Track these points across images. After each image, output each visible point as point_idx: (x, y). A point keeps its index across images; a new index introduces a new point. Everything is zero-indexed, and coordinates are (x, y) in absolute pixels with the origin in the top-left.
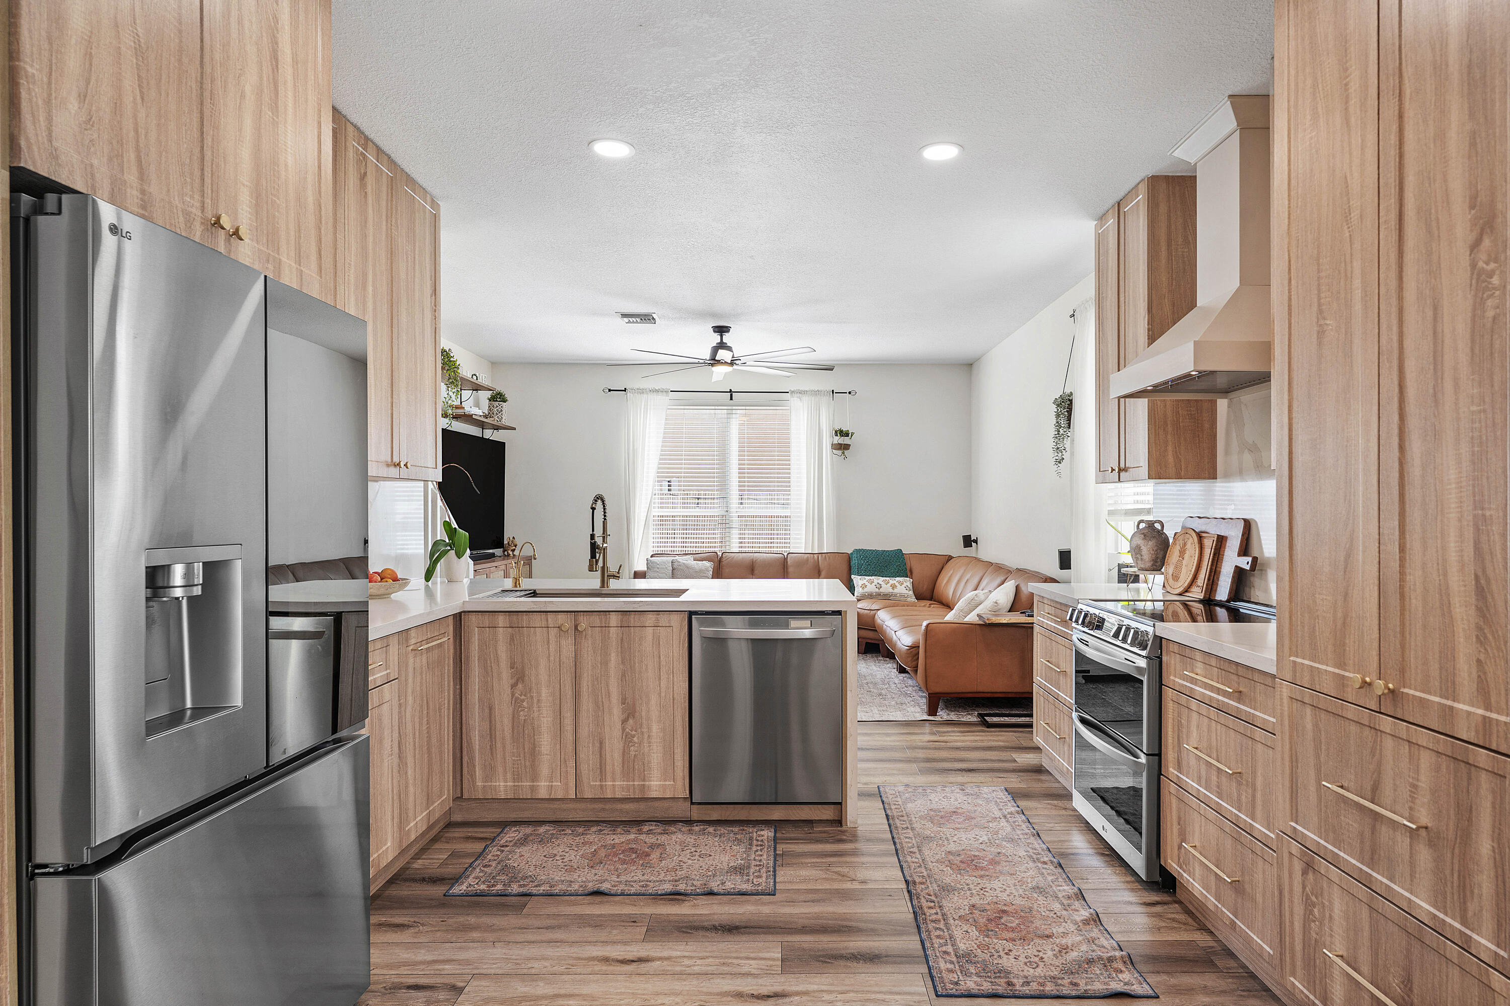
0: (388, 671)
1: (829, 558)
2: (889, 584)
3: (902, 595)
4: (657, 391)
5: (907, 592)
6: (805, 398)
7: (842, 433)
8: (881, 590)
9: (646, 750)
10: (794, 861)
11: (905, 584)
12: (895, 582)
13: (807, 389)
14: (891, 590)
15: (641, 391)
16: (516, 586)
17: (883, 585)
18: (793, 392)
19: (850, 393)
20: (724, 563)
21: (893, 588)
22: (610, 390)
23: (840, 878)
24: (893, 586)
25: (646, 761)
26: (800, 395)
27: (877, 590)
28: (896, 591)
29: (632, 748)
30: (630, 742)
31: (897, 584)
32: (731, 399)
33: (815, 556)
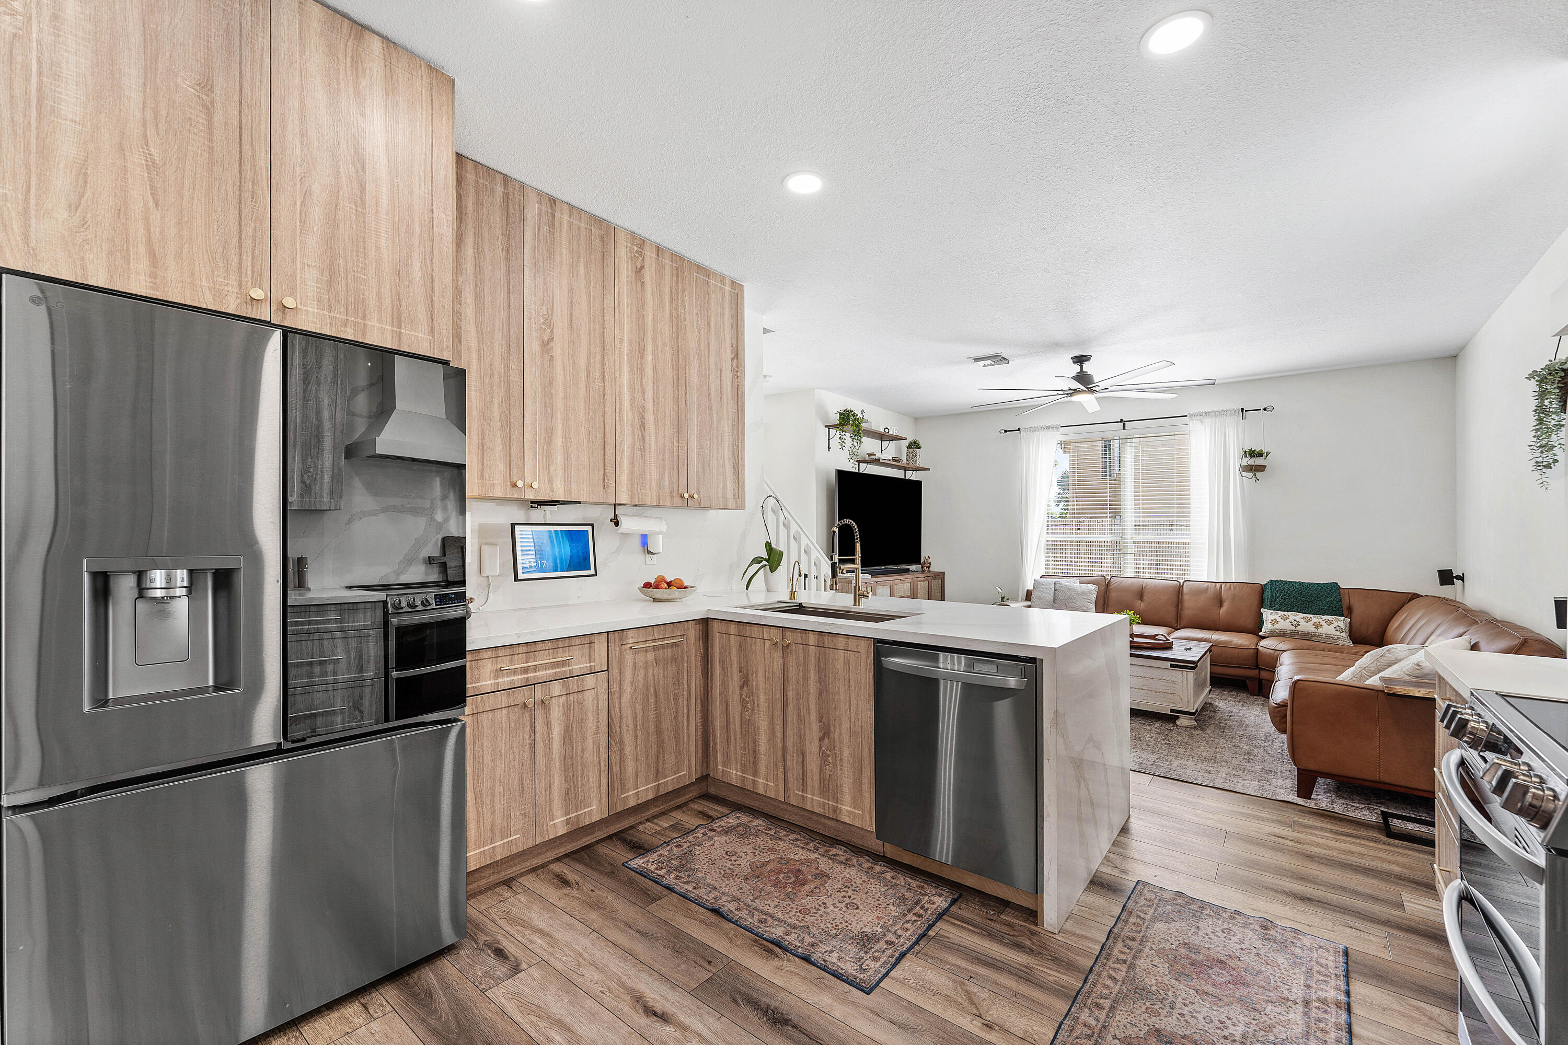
0: (593, 664)
1: (1235, 588)
2: (1311, 623)
3: (1328, 636)
4: (1048, 428)
5: (1338, 633)
6: (1207, 420)
7: (1252, 454)
8: (1298, 628)
9: (839, 772)
10: (937, 953)
11: (1336, 624)
12: (1320, 620)
13: (1210, 411)
14: (1313, 629)
15: (1034, 429)
16: (791, 599)
17: (1302, 623)
18: (1192, 415)
19: (1265, 409)
20: (1112, 587)
21: (1317, 628)
22: (1006, 431)
23: (966, 1004)
24: (1317, 626)
25: (839, 785)
26: (1201, 417)
27: (1293, 628)
28: (1320, 630)
29: (827, 767)
30: (826, 761)
31: (1323, 623)
32: (1124, 428)
33: (1218, 585)
